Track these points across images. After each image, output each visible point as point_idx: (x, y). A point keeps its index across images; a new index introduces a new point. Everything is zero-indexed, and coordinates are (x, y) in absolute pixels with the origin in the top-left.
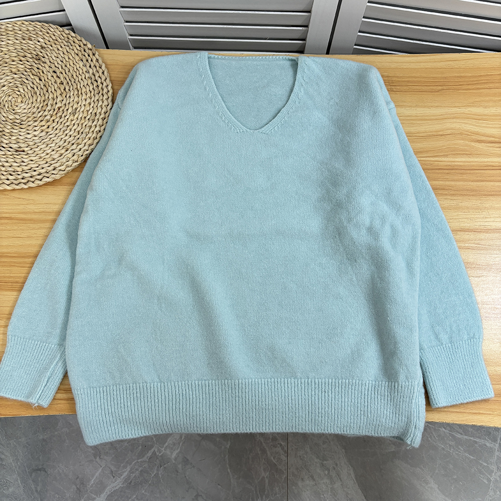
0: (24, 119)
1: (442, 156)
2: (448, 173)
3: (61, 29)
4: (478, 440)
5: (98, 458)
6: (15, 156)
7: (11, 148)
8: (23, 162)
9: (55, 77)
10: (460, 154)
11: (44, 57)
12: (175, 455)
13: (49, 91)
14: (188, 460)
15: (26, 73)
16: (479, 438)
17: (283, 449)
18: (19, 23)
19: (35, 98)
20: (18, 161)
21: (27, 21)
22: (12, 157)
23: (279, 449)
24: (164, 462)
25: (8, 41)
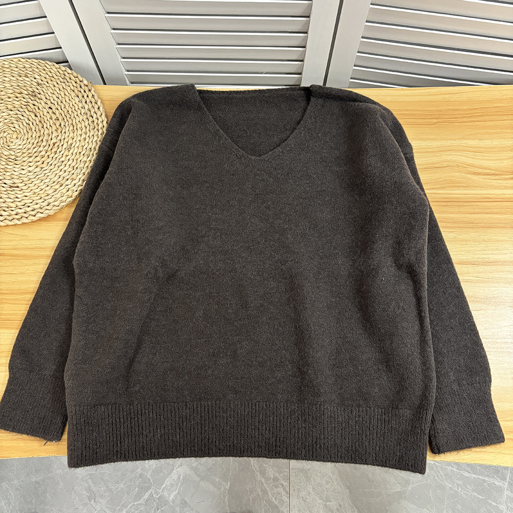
0: (19, 155)
1: (438, 188)
2: (445, 206)
3: (57, 66)
4: (487, 479)
5: (93, 501)
6: (9, 192)
7: (5, 183)
8: (17, 197)
9: (50, 113)
10: (456, 186)
11: (40, 94)
12: (173, 496)
13: (45, 127)
14: (186, 502)
15: (21, 110)
16: (488, 476)
17: (284, 489)
18: (15, 60)
19: (30, 134)
20: (12, 197)
21: (23, 58)
22: (6, 193)
23: (281, 490)
24: (161, 505)
25: (5, 78)
